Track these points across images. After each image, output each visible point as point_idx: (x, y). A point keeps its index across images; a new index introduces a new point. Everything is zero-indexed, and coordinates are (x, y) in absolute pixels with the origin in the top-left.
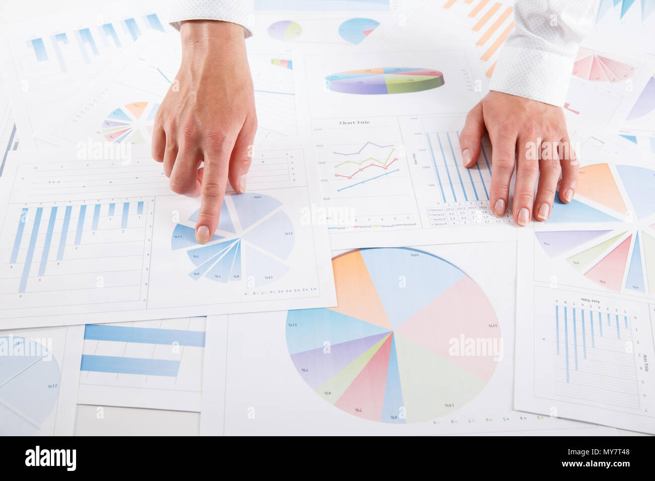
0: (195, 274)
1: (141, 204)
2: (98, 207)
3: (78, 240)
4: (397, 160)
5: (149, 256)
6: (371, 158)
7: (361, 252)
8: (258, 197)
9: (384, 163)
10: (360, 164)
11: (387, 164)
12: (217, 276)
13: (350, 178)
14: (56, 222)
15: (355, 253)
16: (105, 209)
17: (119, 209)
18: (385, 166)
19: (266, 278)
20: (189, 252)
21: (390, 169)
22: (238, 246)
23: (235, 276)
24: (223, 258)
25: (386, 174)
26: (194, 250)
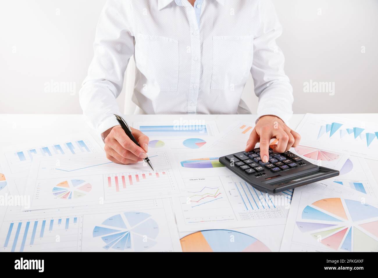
0: (106, 247)
1: (75, 219)
2: (52, 221)
3: (42, 235)
4: (221, 193)
5: (81, 240)
6: (207, 193)
7: (202, 232)
8: (138, 213)
9: (214, 195)
10: (202, 196)
11: (216, 195)
12: (118, 248)
13: (197, 202)
14: (29, 228)
15: (198, 233)
16: (56, 222)
17: (64, 221)
18: (215, 196)
19: (145, 247)
20: (103, 238)
21: (217, 197)
22: (129, 235)
23: (128, 247)
24: (121, 240)
25: (216, 199)
26: (105, 237)
